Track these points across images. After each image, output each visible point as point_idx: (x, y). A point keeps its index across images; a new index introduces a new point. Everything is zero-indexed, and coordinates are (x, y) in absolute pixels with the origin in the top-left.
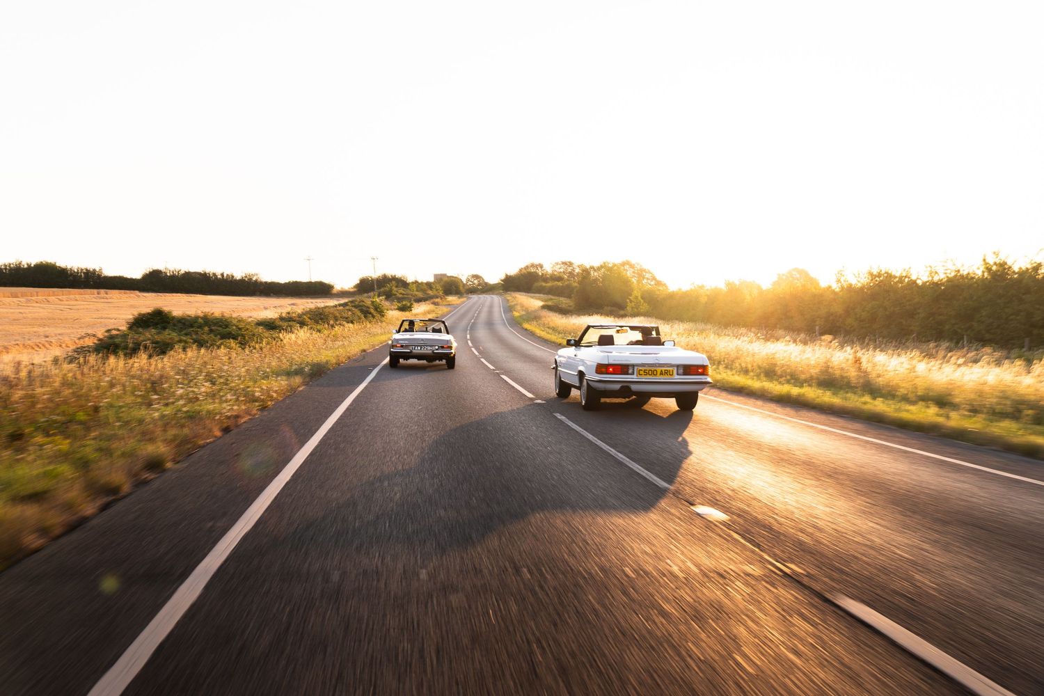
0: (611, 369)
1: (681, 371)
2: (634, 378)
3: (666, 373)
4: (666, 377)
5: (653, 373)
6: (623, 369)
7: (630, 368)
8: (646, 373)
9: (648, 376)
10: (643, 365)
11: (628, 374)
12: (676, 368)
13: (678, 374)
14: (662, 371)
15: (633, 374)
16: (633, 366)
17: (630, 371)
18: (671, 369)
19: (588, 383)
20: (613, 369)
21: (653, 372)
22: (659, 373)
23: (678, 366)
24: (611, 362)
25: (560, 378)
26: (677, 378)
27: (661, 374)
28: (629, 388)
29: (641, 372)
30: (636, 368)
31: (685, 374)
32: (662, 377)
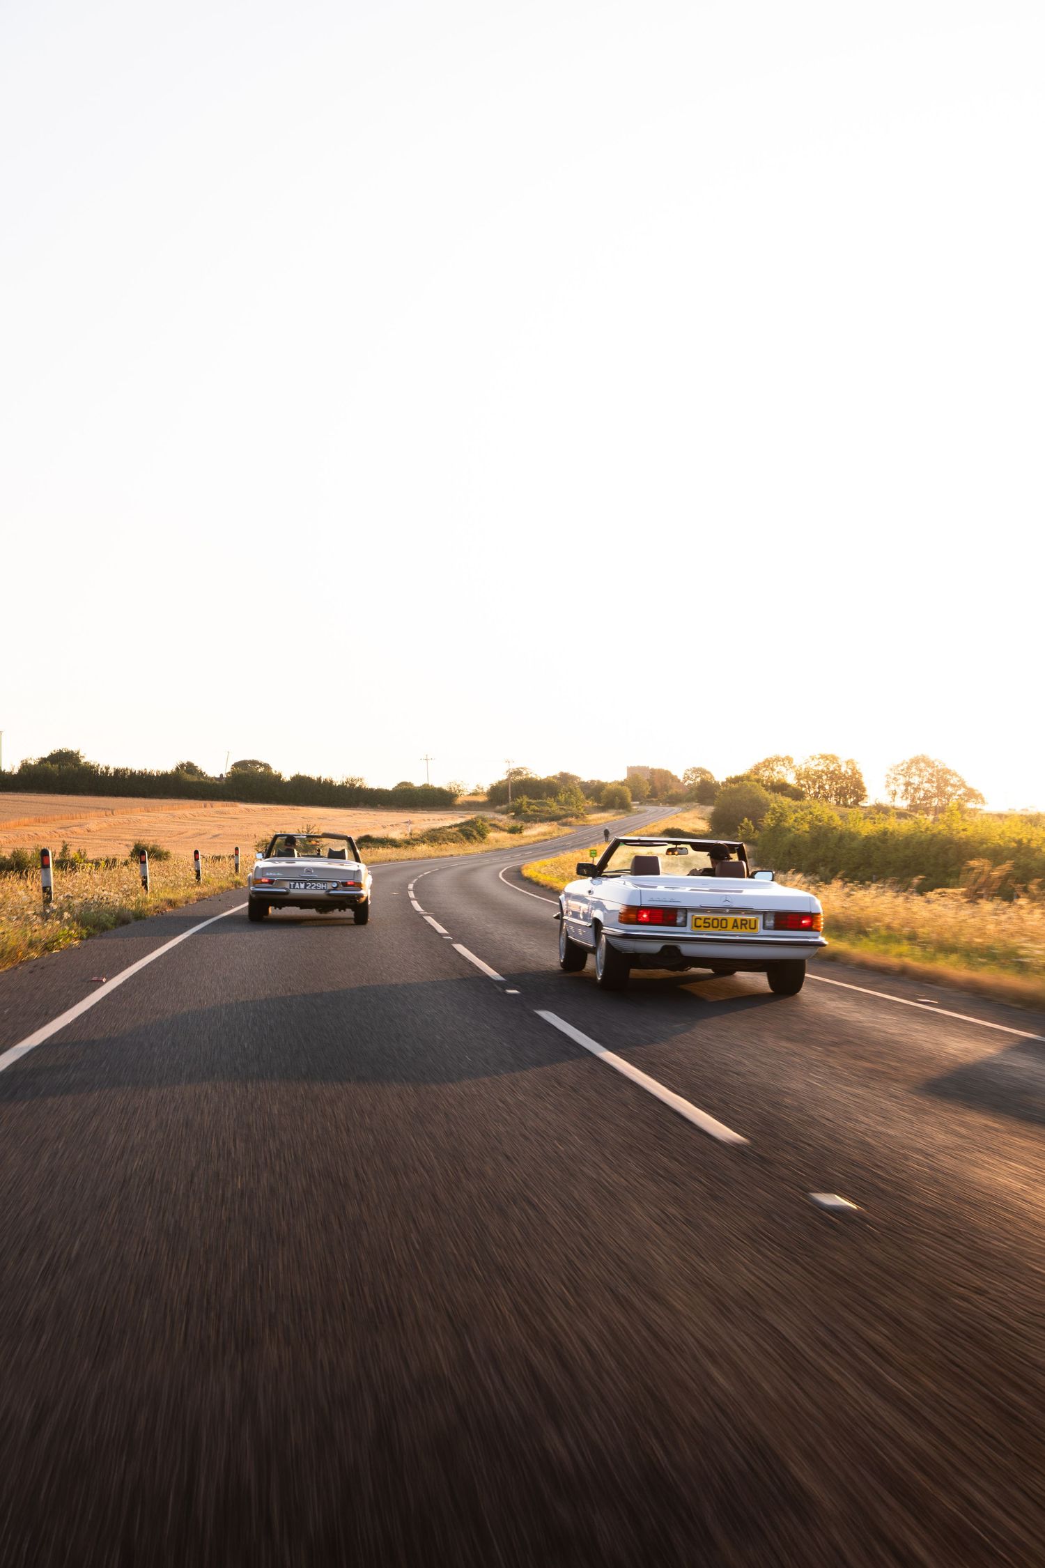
0: (645, 916)
1: (771, 922)
2: (687, 931)
3: (744, 924)
4: (744, 931)
5: (721, 925)
6: (665, 915)
7: (679, 913)
8: (708, 924)
9: (710, 930)
10: (703, 910)
11: (675, 925)
12: (761, 917)
13: (765, 927)
14: (736, 921)
15: (685, 926)
16: (685, 910)
17: (680, 920)
18: (752, 917)
19: (607, 941)
20: (649, 916)
21: (720, 922)
22: (730, 924)
23: (765, 913)
24: (646, 902)
25: (567, 935)
26: (762, 934)
27: (734, 927)
28: (676, 949)
29: (699, 923)
30: (689, 915)
31: (777, 927)
32: (736, 931)
